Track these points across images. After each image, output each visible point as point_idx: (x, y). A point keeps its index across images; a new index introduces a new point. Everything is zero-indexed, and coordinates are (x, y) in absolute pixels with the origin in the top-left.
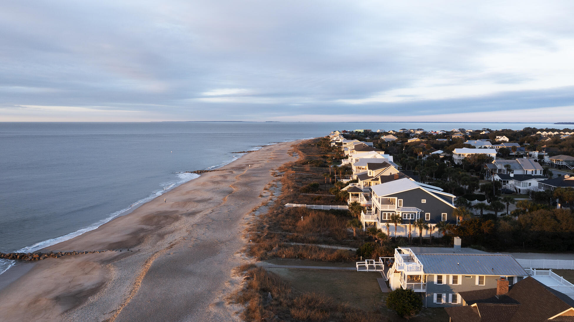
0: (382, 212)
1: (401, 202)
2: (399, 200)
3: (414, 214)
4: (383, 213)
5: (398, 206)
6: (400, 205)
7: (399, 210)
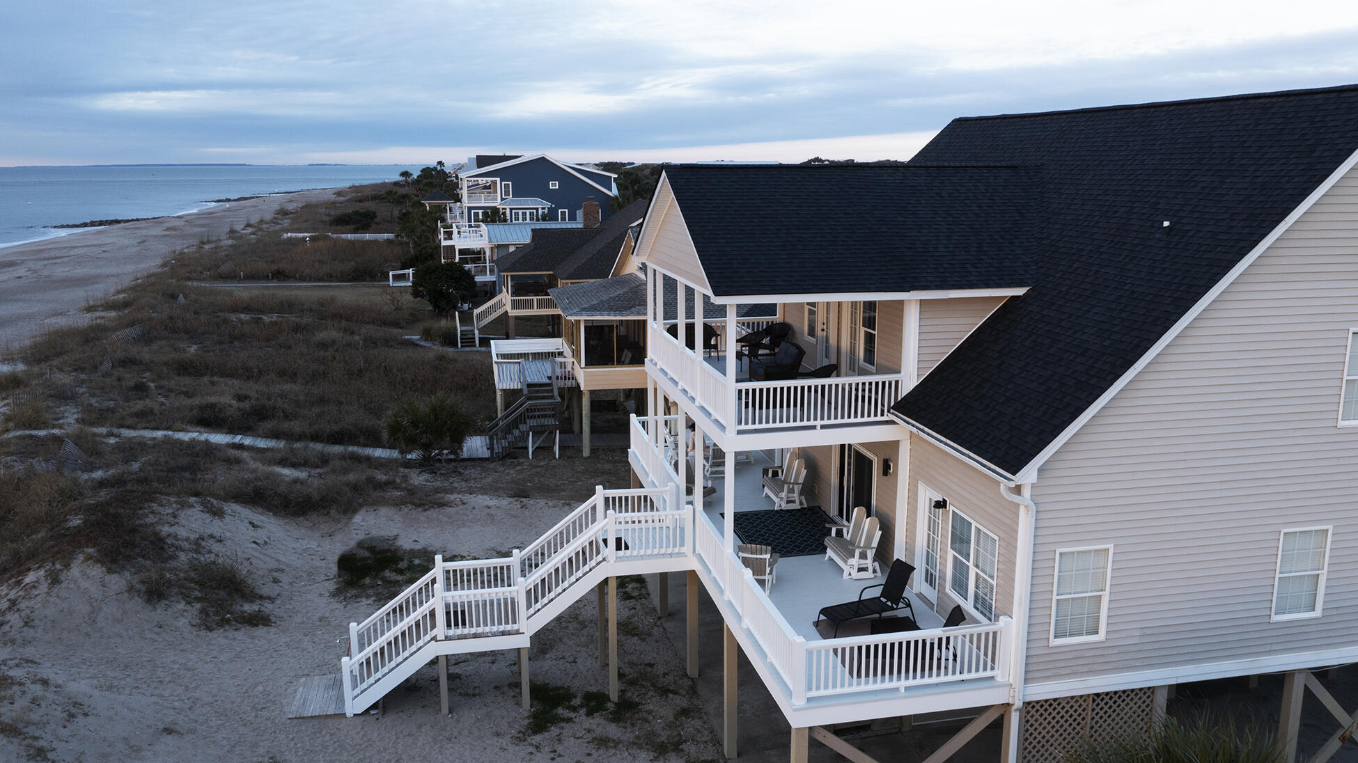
0: (470, 209)
1: (509, 188)
2: (503, 183)
3: (535, 211)
4: (473, 211)
5: (503, 197)
6: (507, 193)
7: (504, 204)
